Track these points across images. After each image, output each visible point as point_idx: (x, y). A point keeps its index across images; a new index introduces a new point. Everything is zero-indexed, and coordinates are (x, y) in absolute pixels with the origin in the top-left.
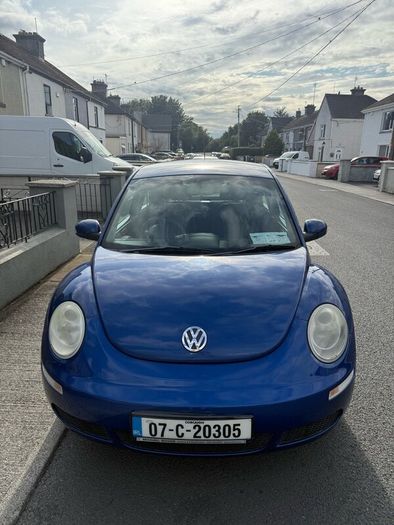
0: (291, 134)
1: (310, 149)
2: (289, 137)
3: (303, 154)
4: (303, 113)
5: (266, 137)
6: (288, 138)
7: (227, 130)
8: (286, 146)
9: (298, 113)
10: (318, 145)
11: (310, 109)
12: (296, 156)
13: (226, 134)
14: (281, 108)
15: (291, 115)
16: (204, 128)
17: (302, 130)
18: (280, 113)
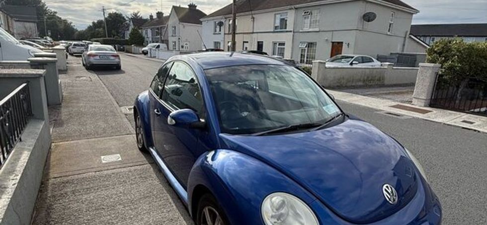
0: (149, 31)
1: (166, 42)
2: (148, 33)
3: (163, 46)
4: (155, 17)
5: (129, 32)
6: (146, 33)
7: (91, 24)
8: (146, 39)
9: (151, 16)
10: (171, 40)
11: (160, 14)
12: (158, 47)
13: (90, 27)
14: (136, 12)
15: (145, 18)
16: (69, 21)
17: (158, 29)
18: (136, 15)
